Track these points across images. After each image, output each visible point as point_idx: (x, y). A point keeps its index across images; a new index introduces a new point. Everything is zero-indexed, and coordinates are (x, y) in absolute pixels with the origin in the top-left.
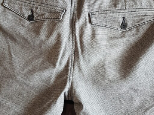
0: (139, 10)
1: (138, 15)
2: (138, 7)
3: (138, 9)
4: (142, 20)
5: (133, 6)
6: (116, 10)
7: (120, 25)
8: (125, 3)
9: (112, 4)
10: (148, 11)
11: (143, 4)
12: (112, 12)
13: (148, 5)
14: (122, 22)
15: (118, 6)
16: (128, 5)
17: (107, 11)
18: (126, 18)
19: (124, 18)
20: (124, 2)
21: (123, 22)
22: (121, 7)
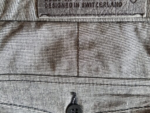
0: (113, 83)
1: (109, 92)
2: (111, 76)
3: (110, 78)
4: (118, 104)
5: (97, 70)
6: (54, 76)
7: (65, 108)
8: (78, 61)
9: (46, 58)
10: (136, 85)
11: (125, 68)
12: (44, 79)
13: (139, 69)
14: (70, 102)
15: (58, 68)
16: (85, 68)
17: (32, 77)
18: (80, 95)
19: (74, 94)
20: (75, 60)
21: (72, 101)
22: (68, 70)
